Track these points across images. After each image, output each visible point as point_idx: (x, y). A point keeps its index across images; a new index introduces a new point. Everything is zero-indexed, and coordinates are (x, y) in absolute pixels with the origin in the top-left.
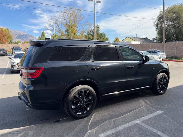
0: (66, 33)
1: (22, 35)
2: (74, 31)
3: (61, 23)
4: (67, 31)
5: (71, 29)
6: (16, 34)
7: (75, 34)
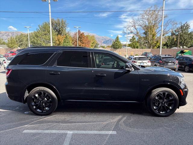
0: (144, 36)
1: (107, 40)
2: (153, 33)
3: (140, 25)
4: (145, 33)
5: (150, 31)
6: (103, 40)
7: (153, 36)
